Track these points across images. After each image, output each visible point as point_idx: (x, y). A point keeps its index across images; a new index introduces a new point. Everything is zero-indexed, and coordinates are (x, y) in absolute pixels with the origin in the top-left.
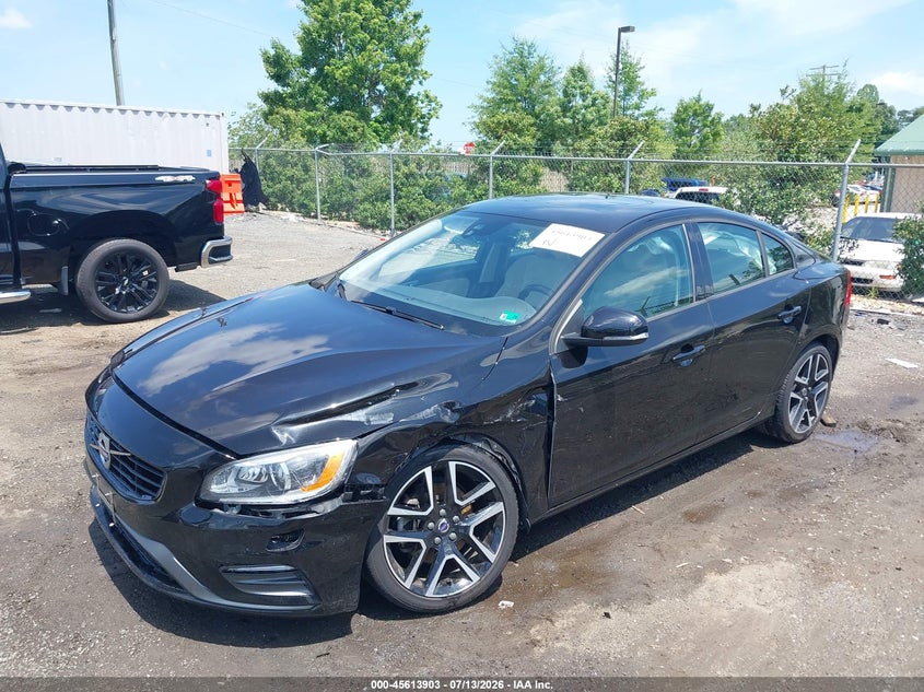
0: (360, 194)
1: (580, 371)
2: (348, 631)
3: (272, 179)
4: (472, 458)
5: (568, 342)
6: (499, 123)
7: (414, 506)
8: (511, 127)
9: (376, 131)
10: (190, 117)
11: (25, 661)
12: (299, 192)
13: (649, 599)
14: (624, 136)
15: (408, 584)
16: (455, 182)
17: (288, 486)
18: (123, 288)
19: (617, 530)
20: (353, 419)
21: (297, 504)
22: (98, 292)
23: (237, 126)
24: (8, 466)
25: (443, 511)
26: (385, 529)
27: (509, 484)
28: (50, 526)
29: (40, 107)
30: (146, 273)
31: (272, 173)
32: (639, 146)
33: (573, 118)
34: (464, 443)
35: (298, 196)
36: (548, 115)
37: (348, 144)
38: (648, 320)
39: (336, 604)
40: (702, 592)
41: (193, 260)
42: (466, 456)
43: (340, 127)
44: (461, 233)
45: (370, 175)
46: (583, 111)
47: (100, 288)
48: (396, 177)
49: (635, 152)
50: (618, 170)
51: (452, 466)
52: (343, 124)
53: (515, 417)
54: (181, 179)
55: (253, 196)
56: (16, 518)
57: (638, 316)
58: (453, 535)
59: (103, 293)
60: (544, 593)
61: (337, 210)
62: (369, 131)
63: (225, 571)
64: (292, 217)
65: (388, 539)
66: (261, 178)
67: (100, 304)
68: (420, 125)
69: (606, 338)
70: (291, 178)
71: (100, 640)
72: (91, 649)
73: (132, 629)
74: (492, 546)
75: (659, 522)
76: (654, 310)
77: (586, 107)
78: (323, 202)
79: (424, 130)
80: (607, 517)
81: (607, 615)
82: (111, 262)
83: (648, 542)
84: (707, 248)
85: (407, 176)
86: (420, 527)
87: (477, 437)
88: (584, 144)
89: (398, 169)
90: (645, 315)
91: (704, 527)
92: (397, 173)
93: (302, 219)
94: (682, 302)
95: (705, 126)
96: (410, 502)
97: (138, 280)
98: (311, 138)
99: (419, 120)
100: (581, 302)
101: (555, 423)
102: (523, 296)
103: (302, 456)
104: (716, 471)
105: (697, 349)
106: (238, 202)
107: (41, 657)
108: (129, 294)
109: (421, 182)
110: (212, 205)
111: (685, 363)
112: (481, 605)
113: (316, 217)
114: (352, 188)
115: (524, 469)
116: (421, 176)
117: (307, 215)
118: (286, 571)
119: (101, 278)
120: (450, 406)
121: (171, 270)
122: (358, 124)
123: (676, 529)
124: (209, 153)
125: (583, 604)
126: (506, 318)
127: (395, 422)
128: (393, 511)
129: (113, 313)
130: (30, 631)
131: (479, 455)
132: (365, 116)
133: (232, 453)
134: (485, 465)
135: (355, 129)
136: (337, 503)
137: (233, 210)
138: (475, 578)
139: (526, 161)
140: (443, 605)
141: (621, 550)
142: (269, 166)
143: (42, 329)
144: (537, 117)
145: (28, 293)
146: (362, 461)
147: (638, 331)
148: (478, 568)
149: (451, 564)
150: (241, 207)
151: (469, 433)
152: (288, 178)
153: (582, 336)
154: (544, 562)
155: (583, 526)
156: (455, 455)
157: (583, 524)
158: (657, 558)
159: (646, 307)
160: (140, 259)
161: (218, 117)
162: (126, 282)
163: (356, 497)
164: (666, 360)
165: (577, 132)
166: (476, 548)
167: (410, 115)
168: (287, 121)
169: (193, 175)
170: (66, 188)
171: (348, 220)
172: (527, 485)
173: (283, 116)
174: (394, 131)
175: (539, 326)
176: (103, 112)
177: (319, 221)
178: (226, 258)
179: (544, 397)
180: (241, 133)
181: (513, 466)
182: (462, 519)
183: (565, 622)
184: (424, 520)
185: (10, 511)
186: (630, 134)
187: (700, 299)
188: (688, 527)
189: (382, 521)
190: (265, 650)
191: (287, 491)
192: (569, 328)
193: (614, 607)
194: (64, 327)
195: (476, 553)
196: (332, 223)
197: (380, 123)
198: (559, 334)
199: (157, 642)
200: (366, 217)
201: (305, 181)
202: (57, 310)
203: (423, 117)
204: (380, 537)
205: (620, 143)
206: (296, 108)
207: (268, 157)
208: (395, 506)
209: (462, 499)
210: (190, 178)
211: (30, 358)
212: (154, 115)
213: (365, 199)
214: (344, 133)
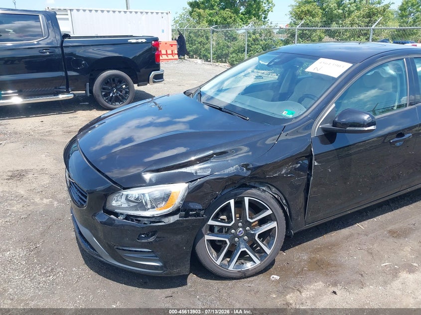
0: (231, 49)
1: (330, 147)
2: (185, 284)
3: (192, 44)
4: (259, 196)
5: (324, 129)
6: (302, 11)
7: (224, 220)
8: (309, 13)
9: (241, 19)
10: (155, 14)
11: (26, 280)
12: (203, 49)
13: (362, 285)
14: (371, 16)
15: (218, 262)
16: (278, 43)
17: (149, 206)
18: (114, 93)
19: (347, 238)
20: (188, 171)
21: (153, 217)
22: (102, 95)
23: (178, 19)
24: (47, 177)
25: (240, 224)
26: (206, 232)
27: (281, 211)
28: (57, 208)
29: (90, 11)
30: (124, 86)
31: (192, 40)
32: (379, 21)
33: (343, 9)
34: (254, 187)
35: (203, 52)
36: (329, 9)
37: (228, 25)
38: (376, 117)
39: (176, 271)
40: (396, 284)
41: (146, 81)
42: (255, 195)
43: (223, 17)
44: (267, 64)
45: (236, 40)
46: (349, 6)
47: (103, 93)
48: (248, 41)
49: (376, 24)
50: (365, 34)
51: (246, 200)
52: (225, 15)
53: (287, 173)
54: (140, 41)
55: (182, 51)
56: (43, 203)
57: (370, 115)
58: (246, 238)
59: (105, 96)
60: (298, 273)
61: (220, 58)
62: (238, 20)
63: (117, 248)
64: (199, 61)
65: (207, 237)
66: (187, 43)
67: (103, 101)
68: (263, 16)
69: (348, 128)
70: (200, 43)
71: (62, 273)
72: (57, 277)
73: (79, 268)
74: (269, 245)
75: (372, 235)
76: (381, 111)
77: (351, 4)
78: (214, 54)
79: (265, 18)
80: (341, 229)
81: (335, 293)
82: (107, 81)
83: (365, 247)
84: (419, 75)
85: (254, 40)
86: (226, 232)
87: (262, 184)
88: (348, 21)
89: (250, 36)
90: (375, 114)
91: (401, 241)
92: (249, 38)
93: (204, 62)
94: (399, 107)
95: (417, 11)
96: (222, 217)
97: (120, 90)
98: (210, 23)
99: (263, 13)
100: (334, 105)
101: (312, 178)
102: (300, 101)
103: (157, 190)
104: (411, 206)
105: (407, 136)
106: (175, 54)
107: (33, 279)
108: (116, 97)
109: (261, 43)
110: (154, 54)
111: (398, 144)
112: (261, 276)
113: (210, 61)
114: (228, 47)
115: (291, 203)
116: (261, 40)
117: (207, 60)
118: (149, 252)
119: (104, 89)
120: (246, 166)
121: (135, 86)
122: (232, 15)
123: (383, 240)
124: (163, 31)
125: (321, 283)
126: (286, 114)
127: (211, 174)
128: (211, 222)
129: (109, 105)
130: (33, 264)
131: (263, 194)
132: (236, 12)
133: (120, 186)
134: (267, 200)
135: (231, 17)
136: (176, 218)
137: (173, 58)
138: (258, 262)
139: (315, 31)
140: (239, 275)
141: (347, 251)
142: (191, 37)
143: (79, 111)
144: (324, 10)
145: (72, 95)
146: (191, 196)
147: (369, 125)
148: (260, 257)
149: (244, 254)
150: (176, 57)
151: (258, 182)
152: (199, 43)
153: (333, 126)
154: (300, 254)
155: (326, 234)
156: (248, 194)
157: (326, 233)
158: (370, 258)
159: (376, 109)
160: (121, 80)
161: (167, 13)
162: (115, 91)
163: (187, 215)
164: (386, 141)
165: (345, 17)
166: (259, 245)
167: (259, 10)
168: (199, 15)
169: (146, 39)
170: (89, 46)
171: (225, 62)
172: (292, 212)
173: (198, 13)
174: (250, 18)
175: (307, 119)
176: (117, 12)
177: (211, 63)
178: (161, 80)
179: (306, 162)
180: (180, 22)
181: (284, 201)
182: (251, 229)
183: (308, 293)
184: (229, 228)
185: (42, 199)
186: (374, 14)
187: (412, 105)
188: (391, 240)
189: (204, 227)
190: (140, 289)
191: (148, 209)
192: (325, 122)
193: (340, 287)
194: (89, 111)
195: (259, 248)
196: (217, 64)
197: (243, 15)
198: (318, 124)
199: (88, 277)
200: (234, 61)
201: (207, 44)
202: (87, 103)
203: (265, 11)
204: (203, 236)
205: (367, 20)
206: (204, 9)
207: (190, 33)
208: (212, 219)
209: (252, 219)
210: (144, 41)
211: (71, 125)
212: (139, 13)
213: (234, 52)
214: (225, 20)
